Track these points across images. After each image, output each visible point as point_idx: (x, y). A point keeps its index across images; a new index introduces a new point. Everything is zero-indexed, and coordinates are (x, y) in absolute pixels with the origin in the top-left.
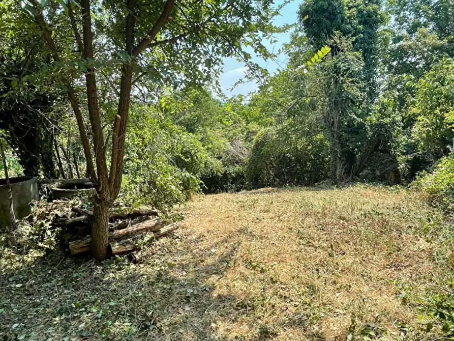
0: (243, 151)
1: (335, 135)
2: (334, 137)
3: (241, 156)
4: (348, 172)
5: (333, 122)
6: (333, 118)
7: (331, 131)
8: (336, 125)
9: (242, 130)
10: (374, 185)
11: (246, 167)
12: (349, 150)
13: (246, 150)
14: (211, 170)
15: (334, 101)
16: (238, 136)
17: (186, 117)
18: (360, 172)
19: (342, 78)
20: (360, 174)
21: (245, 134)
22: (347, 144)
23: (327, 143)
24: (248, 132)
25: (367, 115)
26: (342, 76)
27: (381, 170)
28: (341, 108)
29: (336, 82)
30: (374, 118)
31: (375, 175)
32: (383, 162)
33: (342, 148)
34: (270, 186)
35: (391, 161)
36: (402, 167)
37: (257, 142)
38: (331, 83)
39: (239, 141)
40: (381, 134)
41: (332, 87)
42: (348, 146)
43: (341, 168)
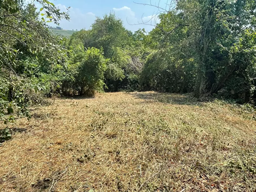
0: (139, 64)
1: (203, 59)
2: (202, 60)
3: (137, 69)
4: (208, 88)
5: (203, 48)
6: (203, 44)
7: (201, 55)
8: (205, 51)
9: (141, 51)
10: (229, 103)
11: (140, 76)
12: (212, 72)
13: (141, 65)
14: (115, 76)
15: (207, 29)
16: (138, 55)
17: (102, 38)
18: (219, 90)
19: (216, 9)
20: (218, 91)
21: (142, 54)
22: (212, 67)
23: (196, 65)
24: (145, 53)
25: (231, 45)
26: (217, 7)
27: (236, 90)
28: (211, 36)
29: (210, 13)
30: (237, 48)
31: (230, 93)
32: (239, 84)
33: (207, 70)
34: (154, 90)
35: (245, 84)
36: (253, 89)
37: (149, 59)
38: (206, 14)
39: (138, 58)
40: (240, 62)
41: (207, 17)
42: (212, 68)
43: (204, 85)
